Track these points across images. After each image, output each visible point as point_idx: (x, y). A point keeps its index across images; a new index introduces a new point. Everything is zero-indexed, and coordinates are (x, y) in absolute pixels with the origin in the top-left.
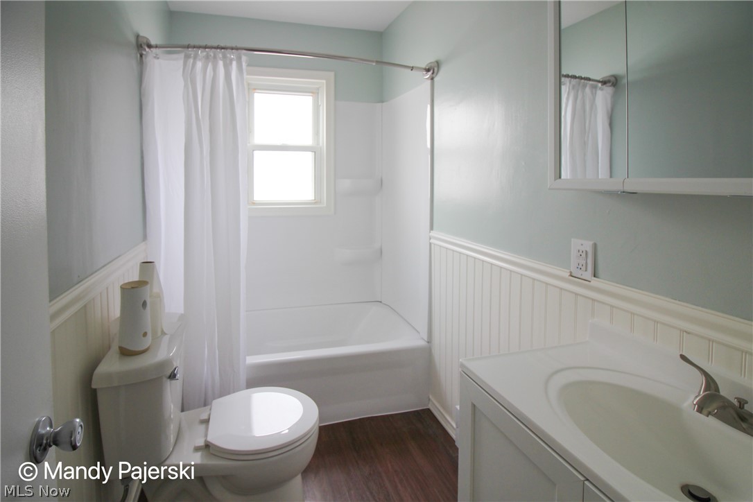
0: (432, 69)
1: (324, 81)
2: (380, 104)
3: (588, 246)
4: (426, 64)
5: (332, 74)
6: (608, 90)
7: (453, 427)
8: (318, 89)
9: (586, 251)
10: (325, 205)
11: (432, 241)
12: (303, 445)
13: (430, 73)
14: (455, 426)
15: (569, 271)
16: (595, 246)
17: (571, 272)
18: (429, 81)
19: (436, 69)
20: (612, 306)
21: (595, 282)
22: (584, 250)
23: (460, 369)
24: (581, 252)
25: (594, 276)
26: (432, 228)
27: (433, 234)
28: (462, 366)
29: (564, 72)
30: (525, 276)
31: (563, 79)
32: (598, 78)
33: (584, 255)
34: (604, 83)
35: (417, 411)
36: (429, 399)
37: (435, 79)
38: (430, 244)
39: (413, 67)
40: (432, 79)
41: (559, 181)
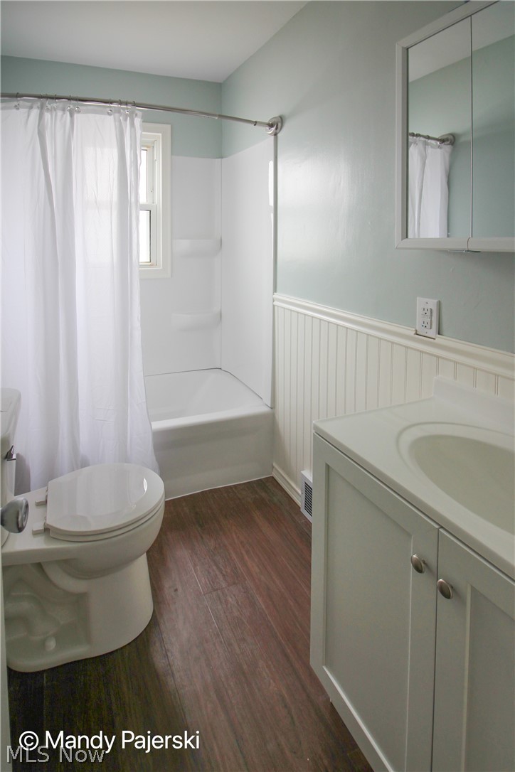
0: (276, 125)
1: (160, 134)
2: (220, 159)
3: (432, 304)
4: (269, 119)
5: (168, 127)
6: (447, 148)
7: (298, 494)
8: (153, 142)
9: (431, 309)
10: (161, 268)
11: (276, 303)
12: (149, 522)
13: (273, 129)
14: (300, 492)
15: (414, 329)
16: (439, 304)
17: (416, 331)
18: (272, 138)
19: (279, 124)
20: (456, 363)
21: (440, 340)
22: (429, 308)
23: (313, 431)
24: (426, 310)
25: (439, 334)
26: (275, 290)
27: (277, 296)
28: (316, 428)
29: (410, 131)
30: (371, 335)
31: (410, 137)
32: (437, 136)
33: (429, 313)
34: (442, 141)
35: (260, 480)
36: (273, 467)
37: (279, 135)
38: (274, 306)
39: (256, 122)
40: (276, 135)
41: (406, 240)
